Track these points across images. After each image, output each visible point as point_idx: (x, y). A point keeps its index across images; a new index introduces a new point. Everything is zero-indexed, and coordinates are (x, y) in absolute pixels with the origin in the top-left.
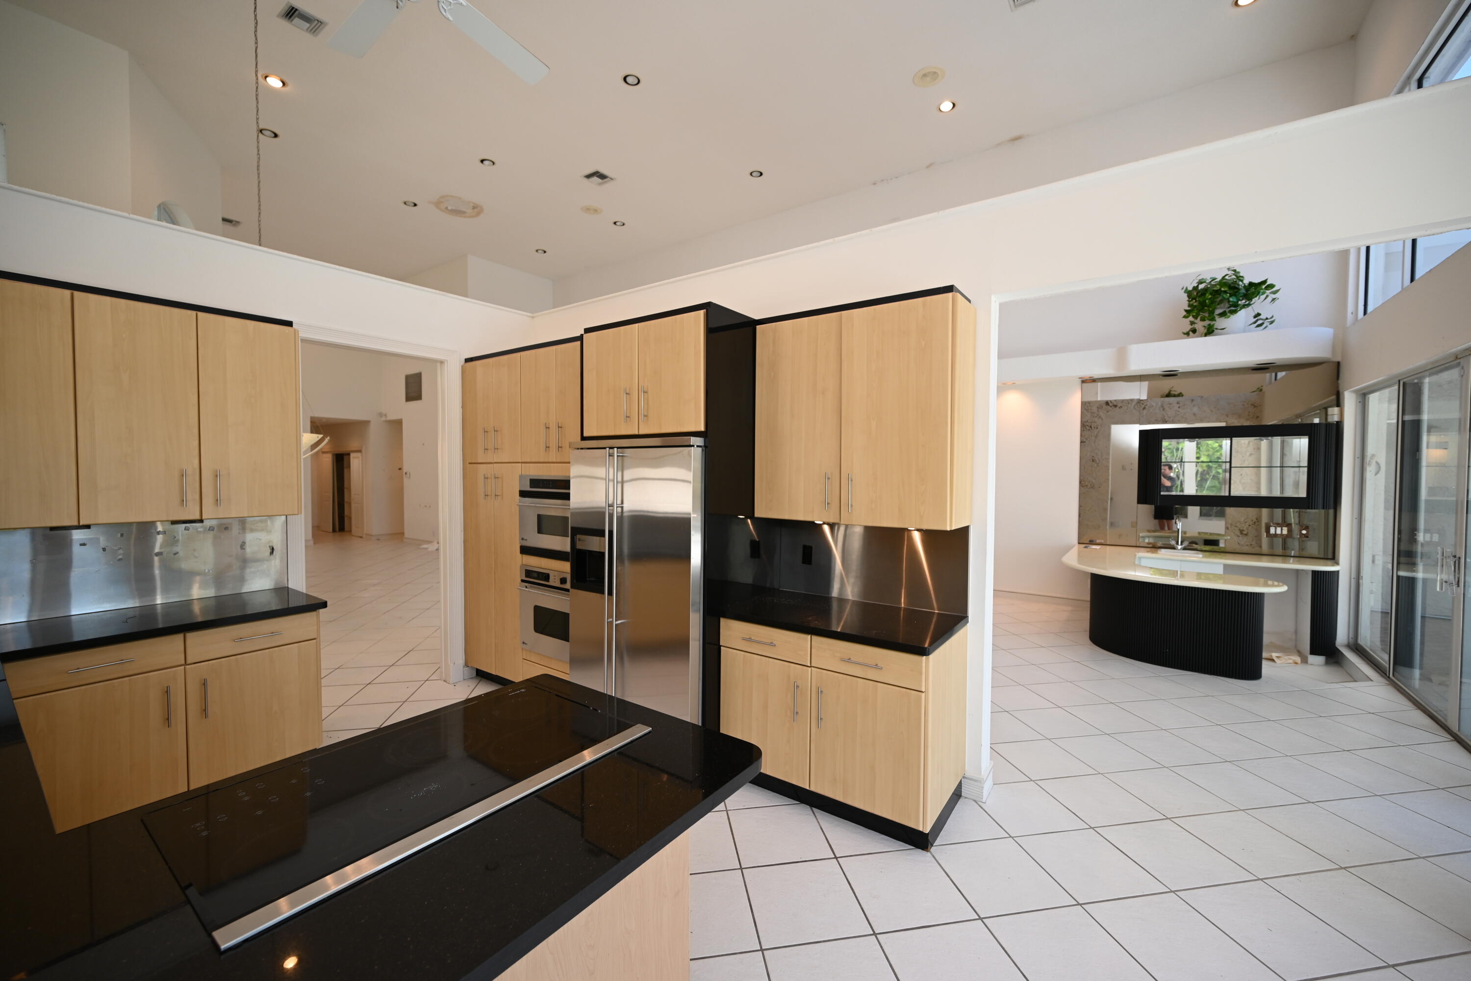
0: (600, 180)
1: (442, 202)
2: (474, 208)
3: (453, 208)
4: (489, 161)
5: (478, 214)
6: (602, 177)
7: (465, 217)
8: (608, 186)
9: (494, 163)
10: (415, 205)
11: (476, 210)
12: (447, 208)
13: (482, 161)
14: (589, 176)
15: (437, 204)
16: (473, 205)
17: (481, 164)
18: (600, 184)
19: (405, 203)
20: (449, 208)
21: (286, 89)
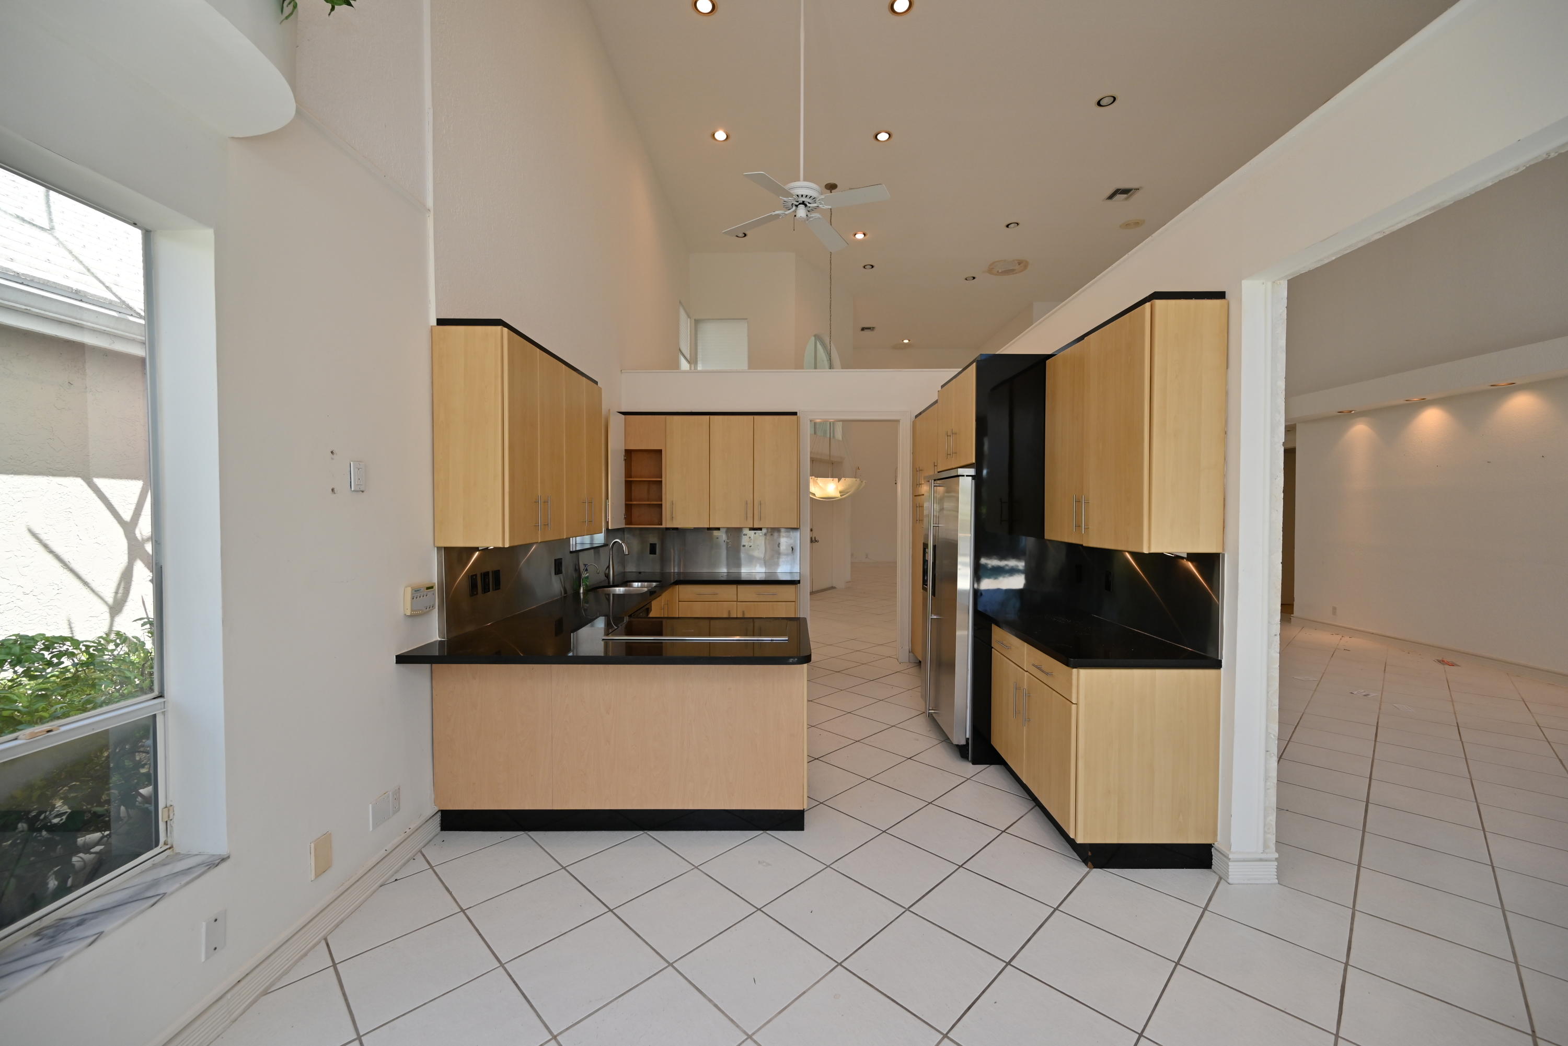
0: (1125, 196)
1: (993, 268)
2: (1019, 264)
3: (1003, 270)
4: (1013, 224)
5: (1026, 267)
6: (1126, 191)
7: (1016, 273)
8: (1136, 197)
9: (1018, 224)
10: (974, 278)
11: (1021, 265)
12: (998, 272)
13: (1007, 226)
14: (1111, 197)
15: (990, 270)
16: (1016, 262)
17: (1007, 228)
18: (1126, 199)
19: (966, 279)
20: (1000, 271)
21: (867, 237)
